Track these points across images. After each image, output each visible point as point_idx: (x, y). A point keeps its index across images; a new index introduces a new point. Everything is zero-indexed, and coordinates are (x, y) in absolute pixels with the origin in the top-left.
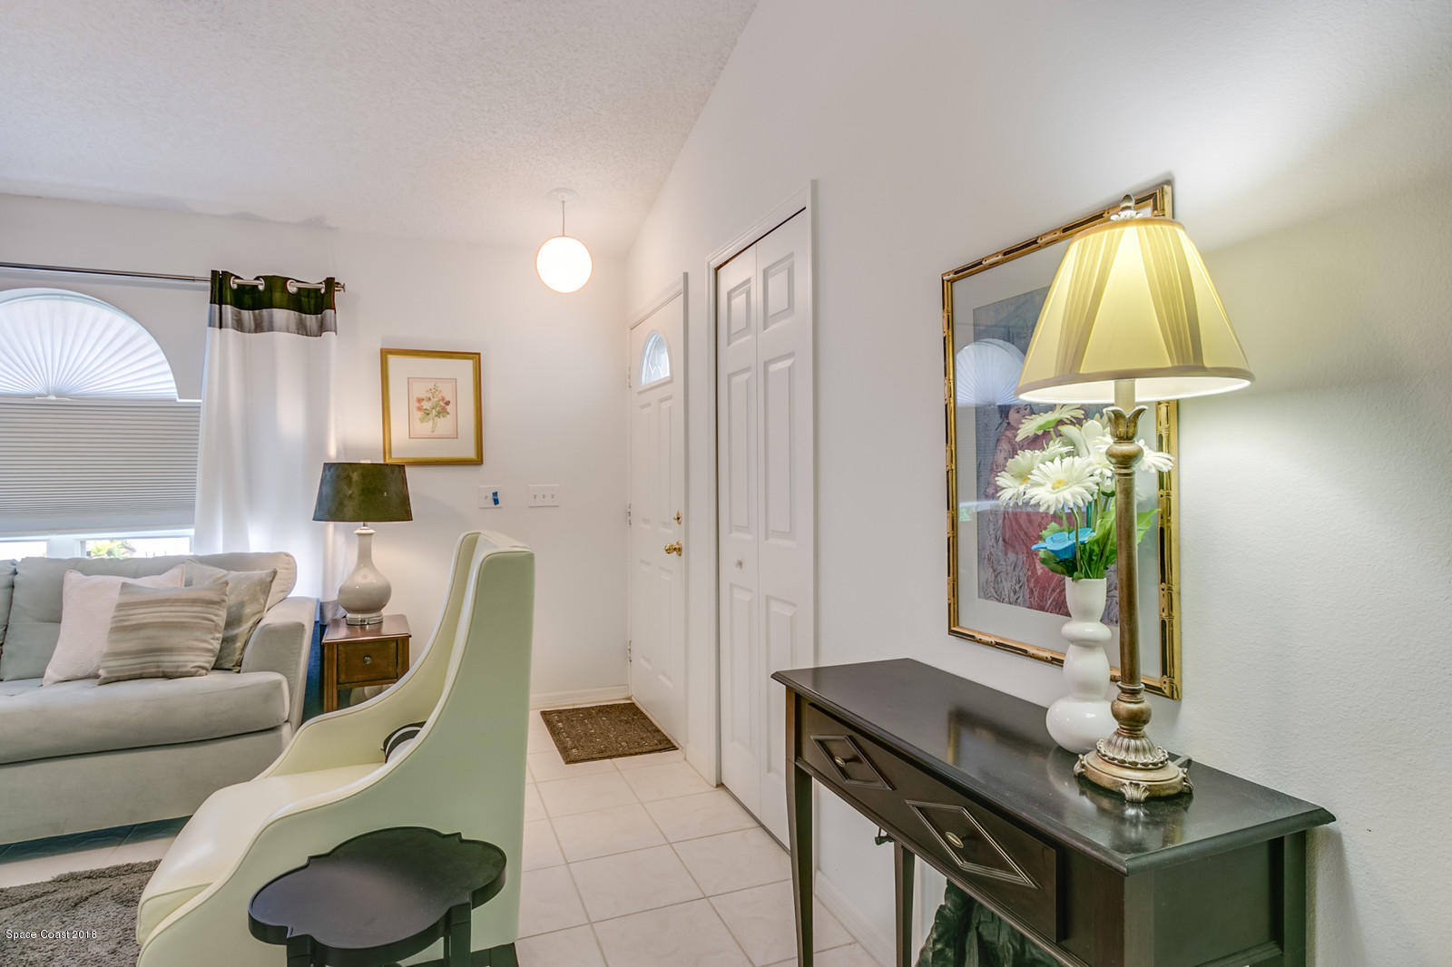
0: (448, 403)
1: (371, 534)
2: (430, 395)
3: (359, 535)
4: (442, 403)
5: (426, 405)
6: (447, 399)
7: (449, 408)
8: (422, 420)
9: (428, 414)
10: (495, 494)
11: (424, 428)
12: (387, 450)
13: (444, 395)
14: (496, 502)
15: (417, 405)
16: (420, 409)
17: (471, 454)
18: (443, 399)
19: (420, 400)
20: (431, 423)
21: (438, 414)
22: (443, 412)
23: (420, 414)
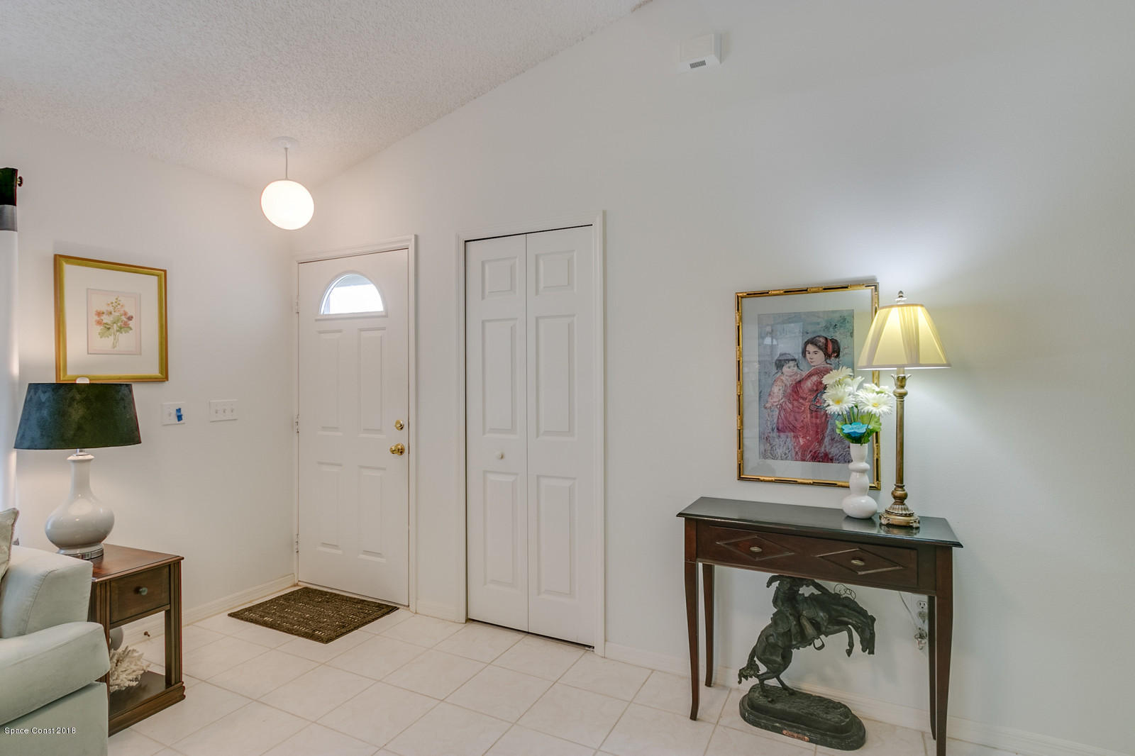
0: (130, 318)
1: (89, 460)
2: (111, 309)
3: (74, 461)
4: (124, 318)
5: (106, 319)
6: (130, 314)
7: (131, 323)
8: (102, 335)
9: (109, 328)
10: (179, 410)
11: (106, 343)
12: (60, 363)
13: (127, 310)
14: (180, 418)
15: (96, 318)
16: (99, 323)
17: (155, 371)
18: (125, 314)
19: (99, 314)
20: (112, 338)
21: (120, 330)
22: (125, 327)
23: (99, 329)
